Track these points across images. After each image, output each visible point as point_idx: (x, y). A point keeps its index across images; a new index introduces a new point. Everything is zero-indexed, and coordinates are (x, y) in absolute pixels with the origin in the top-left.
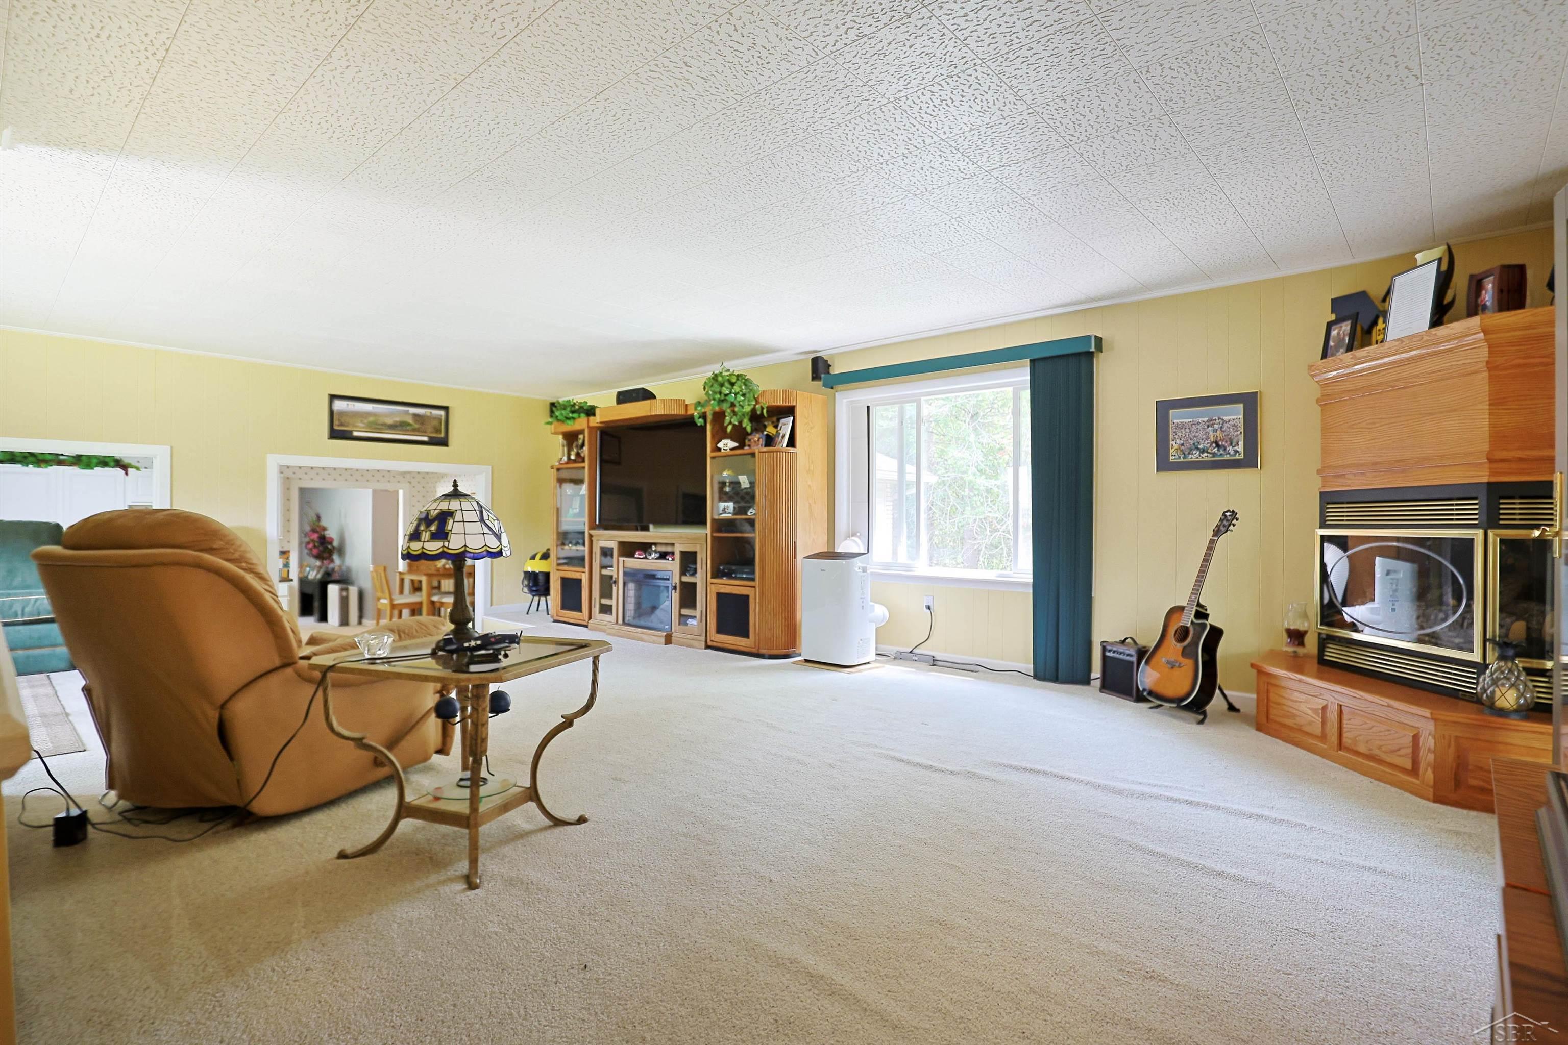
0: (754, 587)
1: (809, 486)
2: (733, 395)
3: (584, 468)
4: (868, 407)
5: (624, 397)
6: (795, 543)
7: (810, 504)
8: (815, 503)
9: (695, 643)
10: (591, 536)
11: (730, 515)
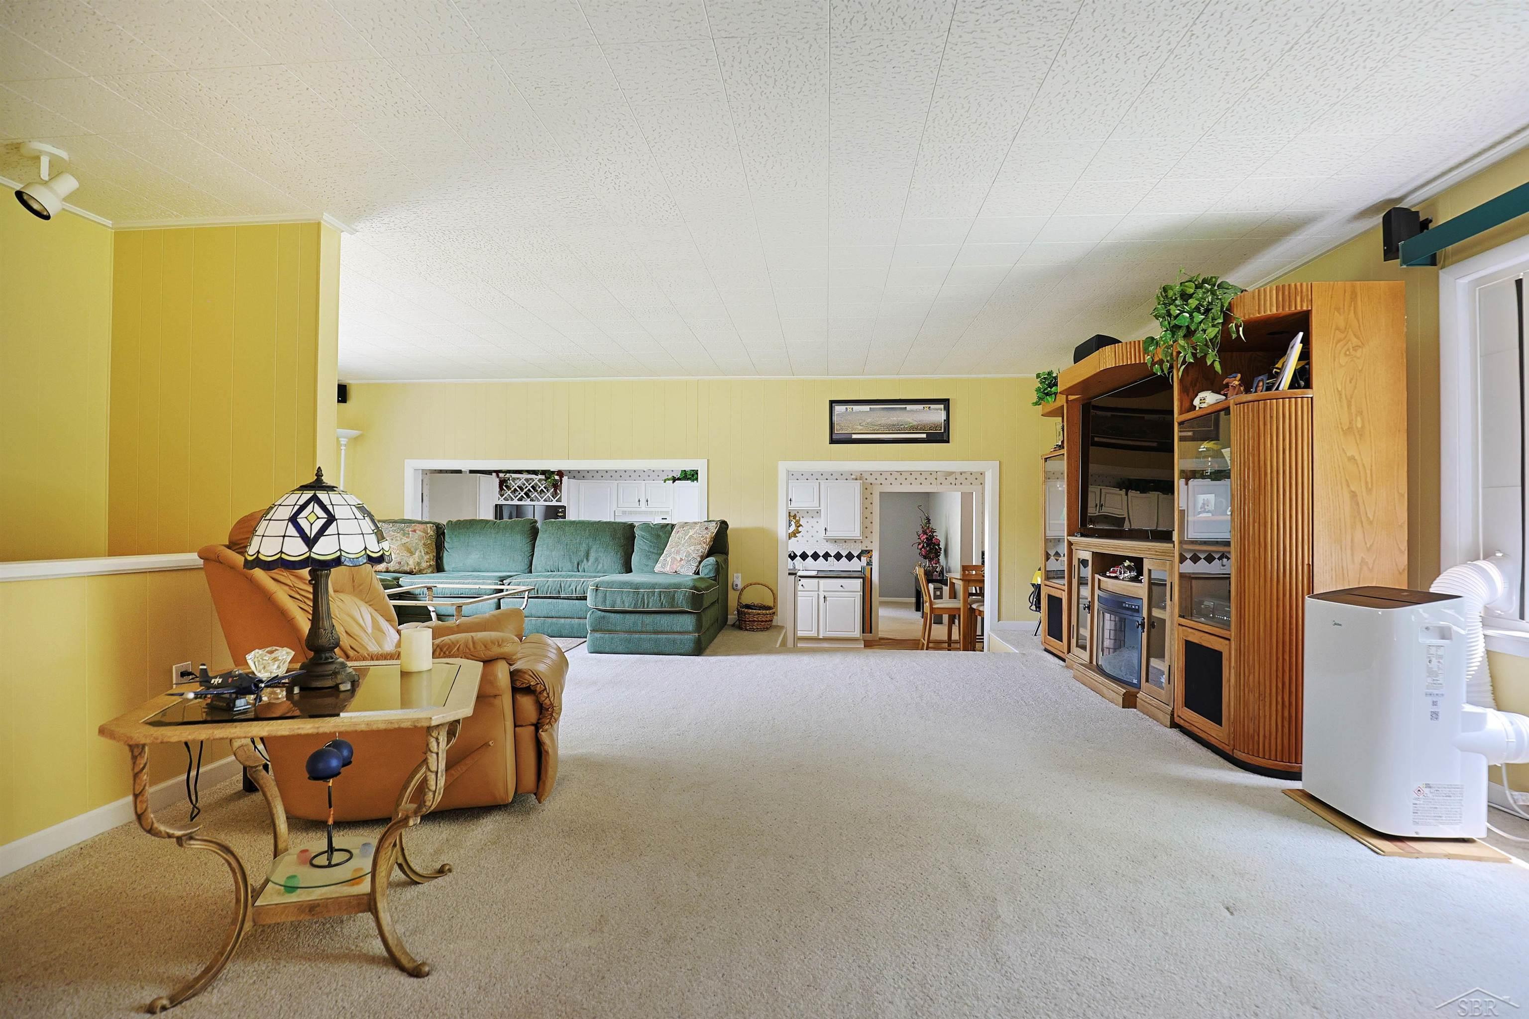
0: (1229, 640)
1: (1352, 459)
2: (1187, 315)
3: (1063, 454)
4: (1519, 283)
5: (1081, 353)
6: (1311, 567)
7: (1354, 495)
8: (1369, 491)
9: (1160, 715)
10: (1070, 544)
11: (1210, 515)
